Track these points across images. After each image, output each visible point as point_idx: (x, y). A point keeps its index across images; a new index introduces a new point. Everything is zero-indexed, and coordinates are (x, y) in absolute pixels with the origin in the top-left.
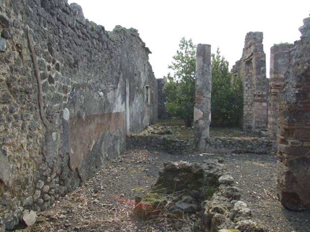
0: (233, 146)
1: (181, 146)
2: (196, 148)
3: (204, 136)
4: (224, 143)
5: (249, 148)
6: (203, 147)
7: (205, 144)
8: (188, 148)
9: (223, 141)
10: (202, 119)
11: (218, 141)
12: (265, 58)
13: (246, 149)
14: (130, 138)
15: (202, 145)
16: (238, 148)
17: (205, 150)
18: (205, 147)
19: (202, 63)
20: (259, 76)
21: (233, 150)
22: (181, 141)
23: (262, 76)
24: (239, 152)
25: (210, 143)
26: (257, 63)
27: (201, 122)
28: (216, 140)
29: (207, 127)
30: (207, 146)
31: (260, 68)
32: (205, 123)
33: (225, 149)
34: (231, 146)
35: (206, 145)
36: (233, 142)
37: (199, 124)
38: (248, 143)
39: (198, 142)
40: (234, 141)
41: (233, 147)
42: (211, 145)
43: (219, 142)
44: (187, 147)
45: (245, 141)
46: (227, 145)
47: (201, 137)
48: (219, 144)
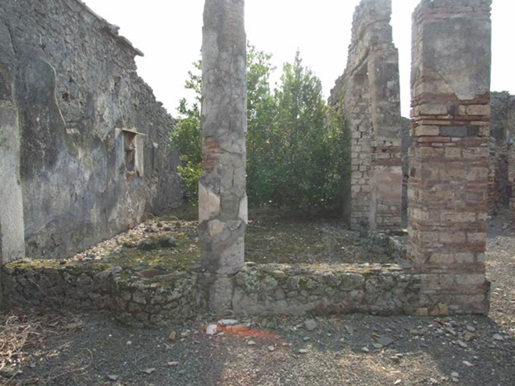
0: (310, 295)
1: (148, 303)
2: (204, 301)
3: (227, 265)
4: (285, 287)
5: (355, 300)
6: (226, 299)
7: (229, 290)
8: (173, 308)
9: (282, 281)
10: (217, 216)
11: (268, 279)
12: (397, 59)
13: (347, 301)
14: (14, 274)
15: (223, 293)
16: (325, 299)
17: (231, 307)
18: (230, 298)
19: (215, 49)
20: (382, 103)
21: (311, 305)
22: (149, 289)
23: (391, 102)
24: (329, 310)
25: (243, 286)
26: (378, 70)
27: (215, 227)
28: (261, 278)
29: (235, 240)
30: (236, 295)
31: (385, 84)
32: (228, 228)
33: (289, 304)
34: (304, 292)
35: (233, 294)
36: (311, 284)
37: (212, 233)
38: (354, 283)
39: (212, 283)
40: (313, 279)
41: (312, 297)
42: (248, 294)
43: (268, 284)
44: (169, 306)
45: (344, 279)
46: (293, 292)
47: (217, 269)
48: (271, 288)
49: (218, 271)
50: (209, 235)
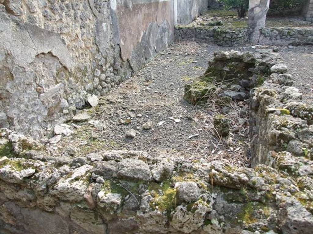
0: (291, 37)
1: (232, 37)
2: (248, 40)
3: (259, 26)
4: (281, 34)
5: (309, 40)
6: (257, 39)
7: (259, 36)
8: (239, 40)
9: (280, 32)
10: (258, 6)
11: (275, 31)
13: (306, 40)
14: (178, 30)
15: (256, 36)
16: (297, 39)
17: (259, 42)
18: (258, 38)
21: (291, 42)
22: (233, 32)
24: (298, 44)
25: (264, 34)
27: (256, 10)
28: (272, 31)
29: (264, 16)
30: (261, 38)
32: (262, 10)
33: (282, 41)
34: (289, 37)
35: (260, 37)
36: (292, 33)
37: (255, 13)
38: (310, 33)
39: (252, 33)
40: (293, 31)
41: (292, 39)
42: (266, 37)
43: (275, 33)
44: (238, 39)
45: (306, 31)
46: (284, 37)
47: (255, 27)
48: (275, 35)
49: (255, 28)
50: (254, 14)
